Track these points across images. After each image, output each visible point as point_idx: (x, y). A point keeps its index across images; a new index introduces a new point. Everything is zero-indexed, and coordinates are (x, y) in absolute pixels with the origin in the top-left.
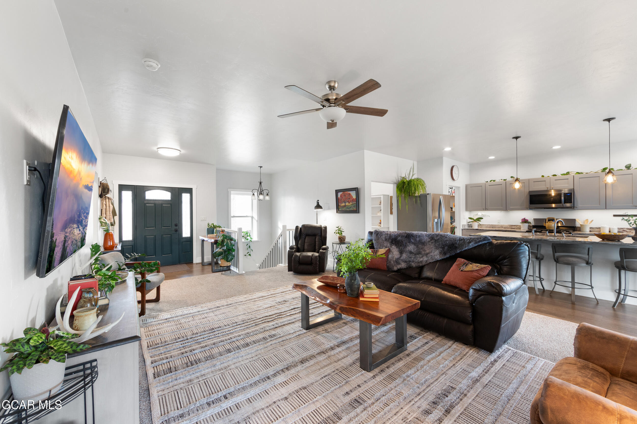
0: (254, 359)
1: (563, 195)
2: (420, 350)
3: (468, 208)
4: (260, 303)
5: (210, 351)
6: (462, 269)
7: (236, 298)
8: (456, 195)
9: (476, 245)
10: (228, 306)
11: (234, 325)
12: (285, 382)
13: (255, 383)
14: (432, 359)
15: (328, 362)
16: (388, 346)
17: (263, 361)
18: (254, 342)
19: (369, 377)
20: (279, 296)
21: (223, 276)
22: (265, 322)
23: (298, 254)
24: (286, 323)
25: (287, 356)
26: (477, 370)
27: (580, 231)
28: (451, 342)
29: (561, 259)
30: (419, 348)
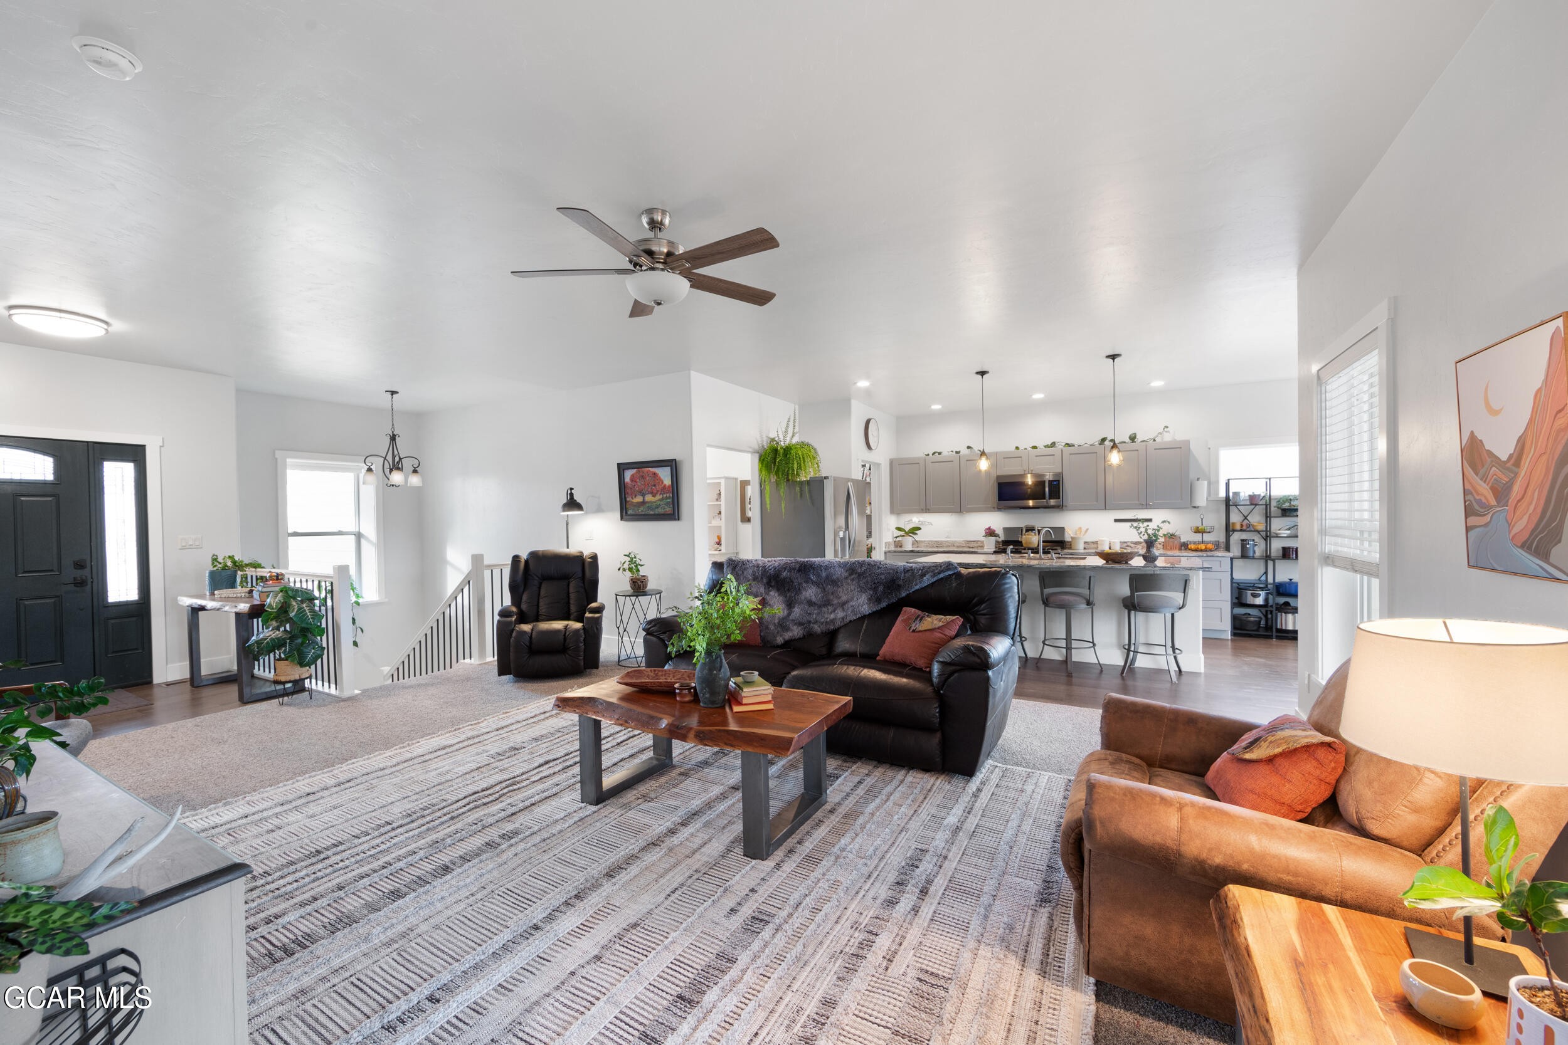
0: (479, 896)
1: (1047, 484)
2: (851, 798)
3: (896, 509)
4: (444, 764)
5: (336, 909)
6: (913, 628)
7: (361, 763)
8: (873, 480)
9: (935, 579)
10: (343, 787)
11: (383, 830)
12: (582, 927)
13: (505, 947)
14: (878, 808)
15: (672, 861)
16: (790, 804)
17: (505, 896)
18: (465, 859)
19: (769, 869)
20: (493, 739)
21: (285, 708)
22: (476, 807)
23: (526, 628)
24: (537, 798)
25: (567, 871)
26: (954, 811)
27: (1070, 548)
28: (903, 772)
29: (1052, 599)
30: (848, 795)
